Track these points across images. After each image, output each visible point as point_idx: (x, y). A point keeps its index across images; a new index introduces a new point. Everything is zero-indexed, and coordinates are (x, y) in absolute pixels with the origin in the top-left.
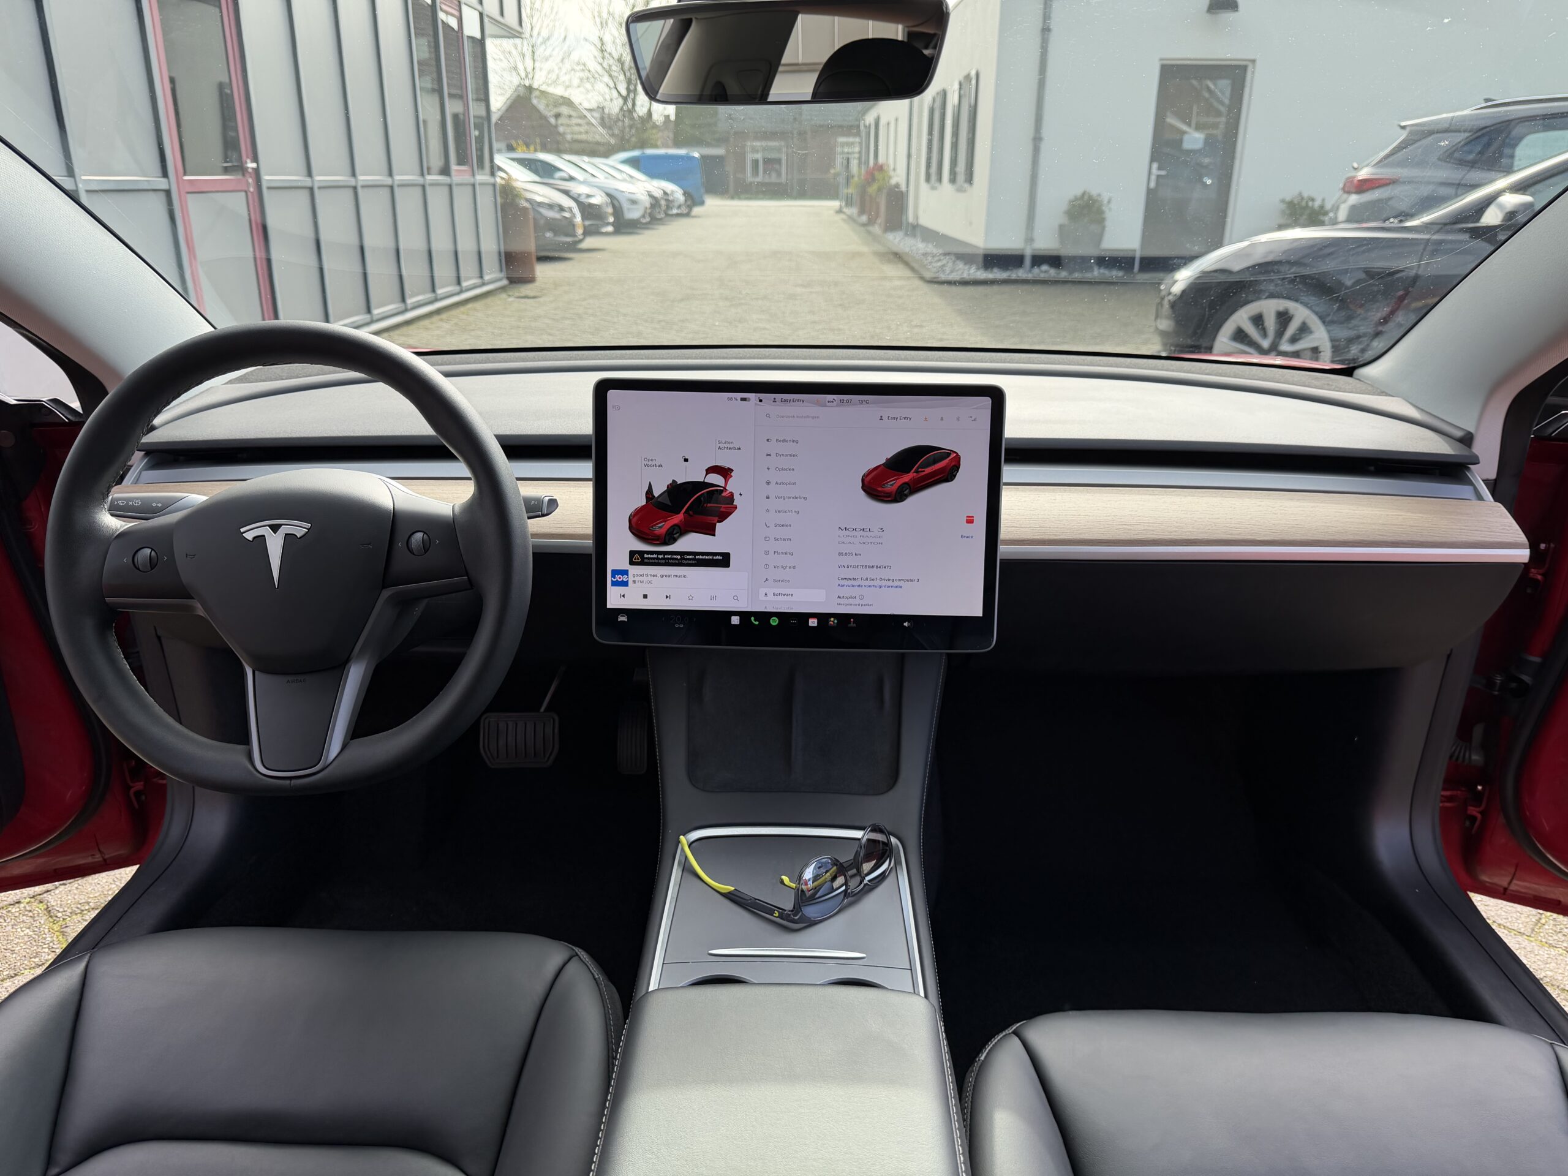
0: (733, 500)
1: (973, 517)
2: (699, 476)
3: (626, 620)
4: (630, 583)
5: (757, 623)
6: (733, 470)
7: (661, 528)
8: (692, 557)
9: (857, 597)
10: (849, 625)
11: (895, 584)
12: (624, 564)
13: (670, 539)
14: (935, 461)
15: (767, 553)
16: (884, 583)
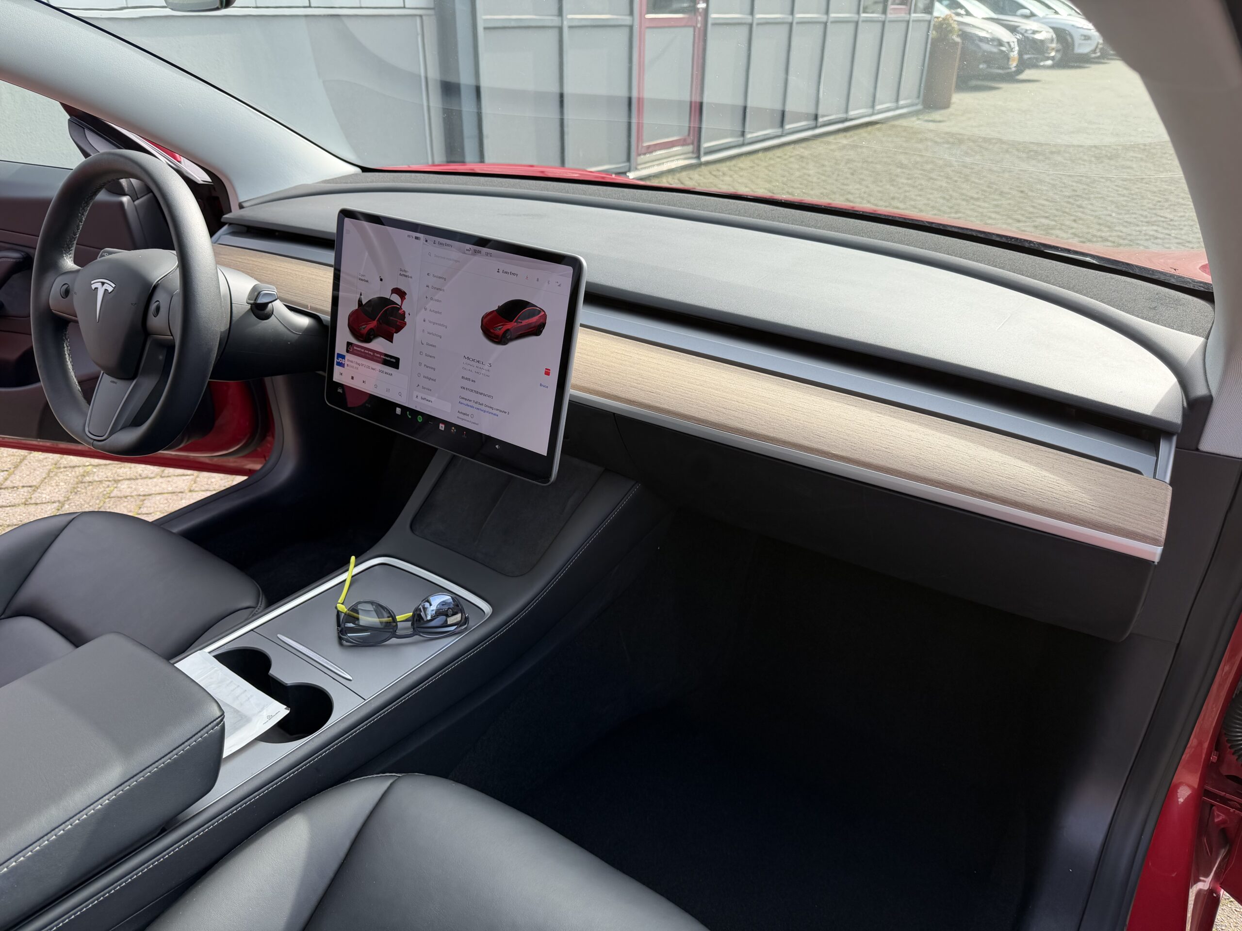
0: (404, 318)
1: (549, 370)
2: (387, 295)
3: (342, 392)
4: (346, 365)
5: (410, 417)
6: (406, 294)
7: (365, 328)
8: (379, 355)
9: (470, 415)
10: (463, 436)
11: (494, 412)
12: (344, 352)
13: (368, 338)
14: (529, 317)
15: (420, 364)
16: (487, 409)
